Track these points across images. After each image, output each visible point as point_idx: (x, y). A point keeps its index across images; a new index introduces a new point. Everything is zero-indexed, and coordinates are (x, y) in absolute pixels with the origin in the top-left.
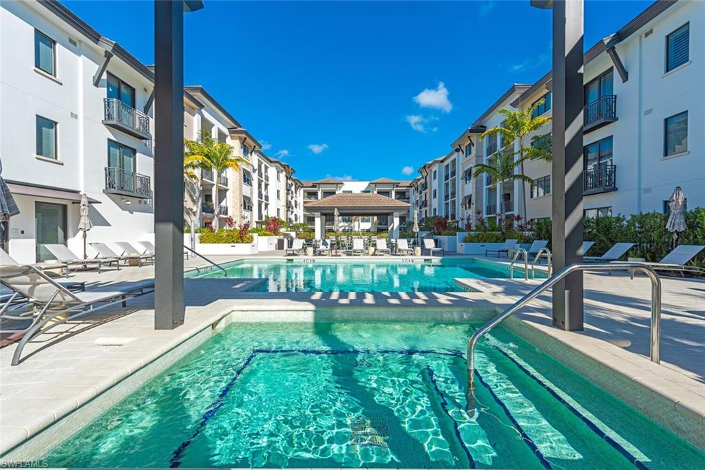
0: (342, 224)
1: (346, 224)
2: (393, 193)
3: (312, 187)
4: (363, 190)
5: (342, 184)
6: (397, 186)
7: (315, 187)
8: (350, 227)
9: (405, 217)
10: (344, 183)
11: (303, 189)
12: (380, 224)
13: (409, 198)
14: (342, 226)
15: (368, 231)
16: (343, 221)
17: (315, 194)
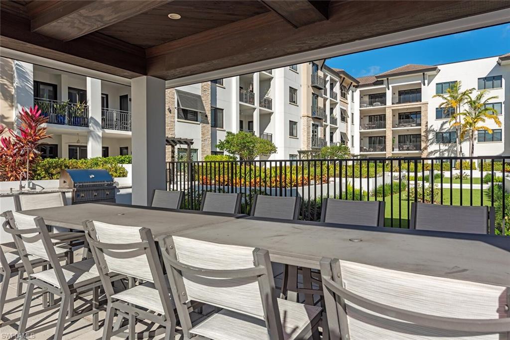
0: (435, 147)
1: (443, 147)
3: (375, 84)
5: (435, 69)
7: (381, 83)
8: (453, 152)
10: (439, 67)
11: (358, 90)
14: (436, 151)
16: (438, 142)
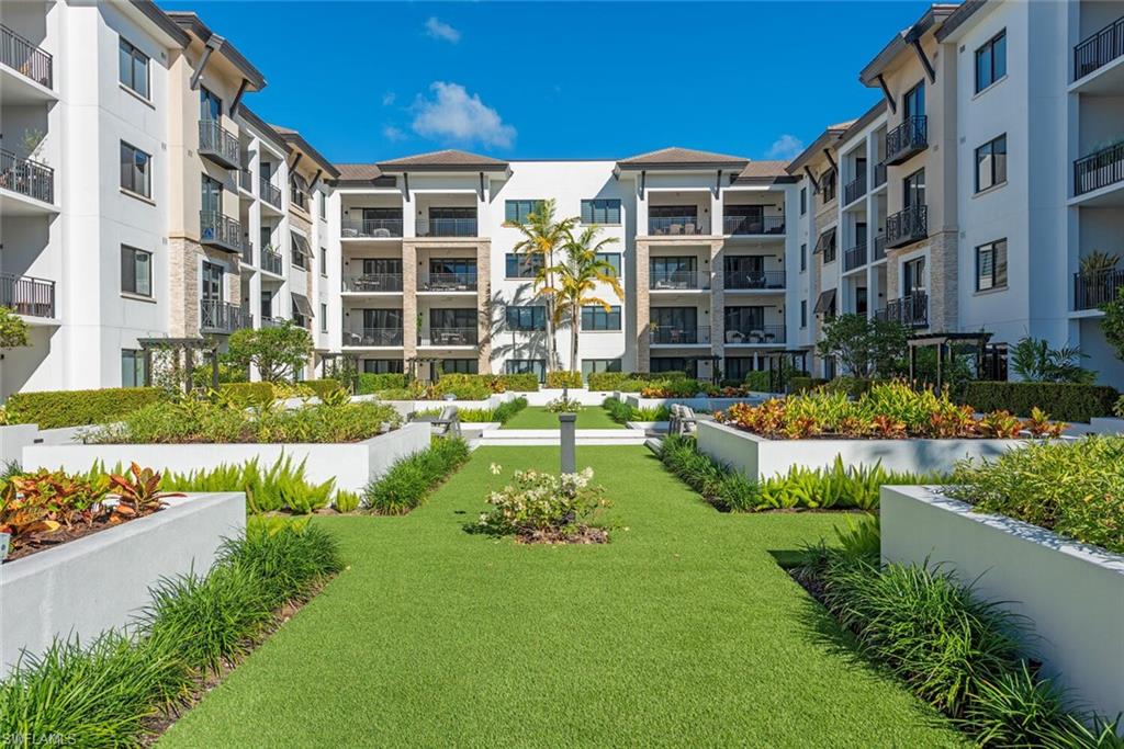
0: (504, 338)
1: (521, 340)
2: (717, 207)
3: (377, 182)
4: (592, 196)
5: (503, 167)
6: (734, 179)
7: (391, 182)
8: (539, 349)
9: (760, 309)
10: (513, 166)
11: (337, 193)
12: (661, 337)
13: (781, 230)
14: (506, 348)
15: (614, 366)
16: (510, 327)
17: (390, 217)
